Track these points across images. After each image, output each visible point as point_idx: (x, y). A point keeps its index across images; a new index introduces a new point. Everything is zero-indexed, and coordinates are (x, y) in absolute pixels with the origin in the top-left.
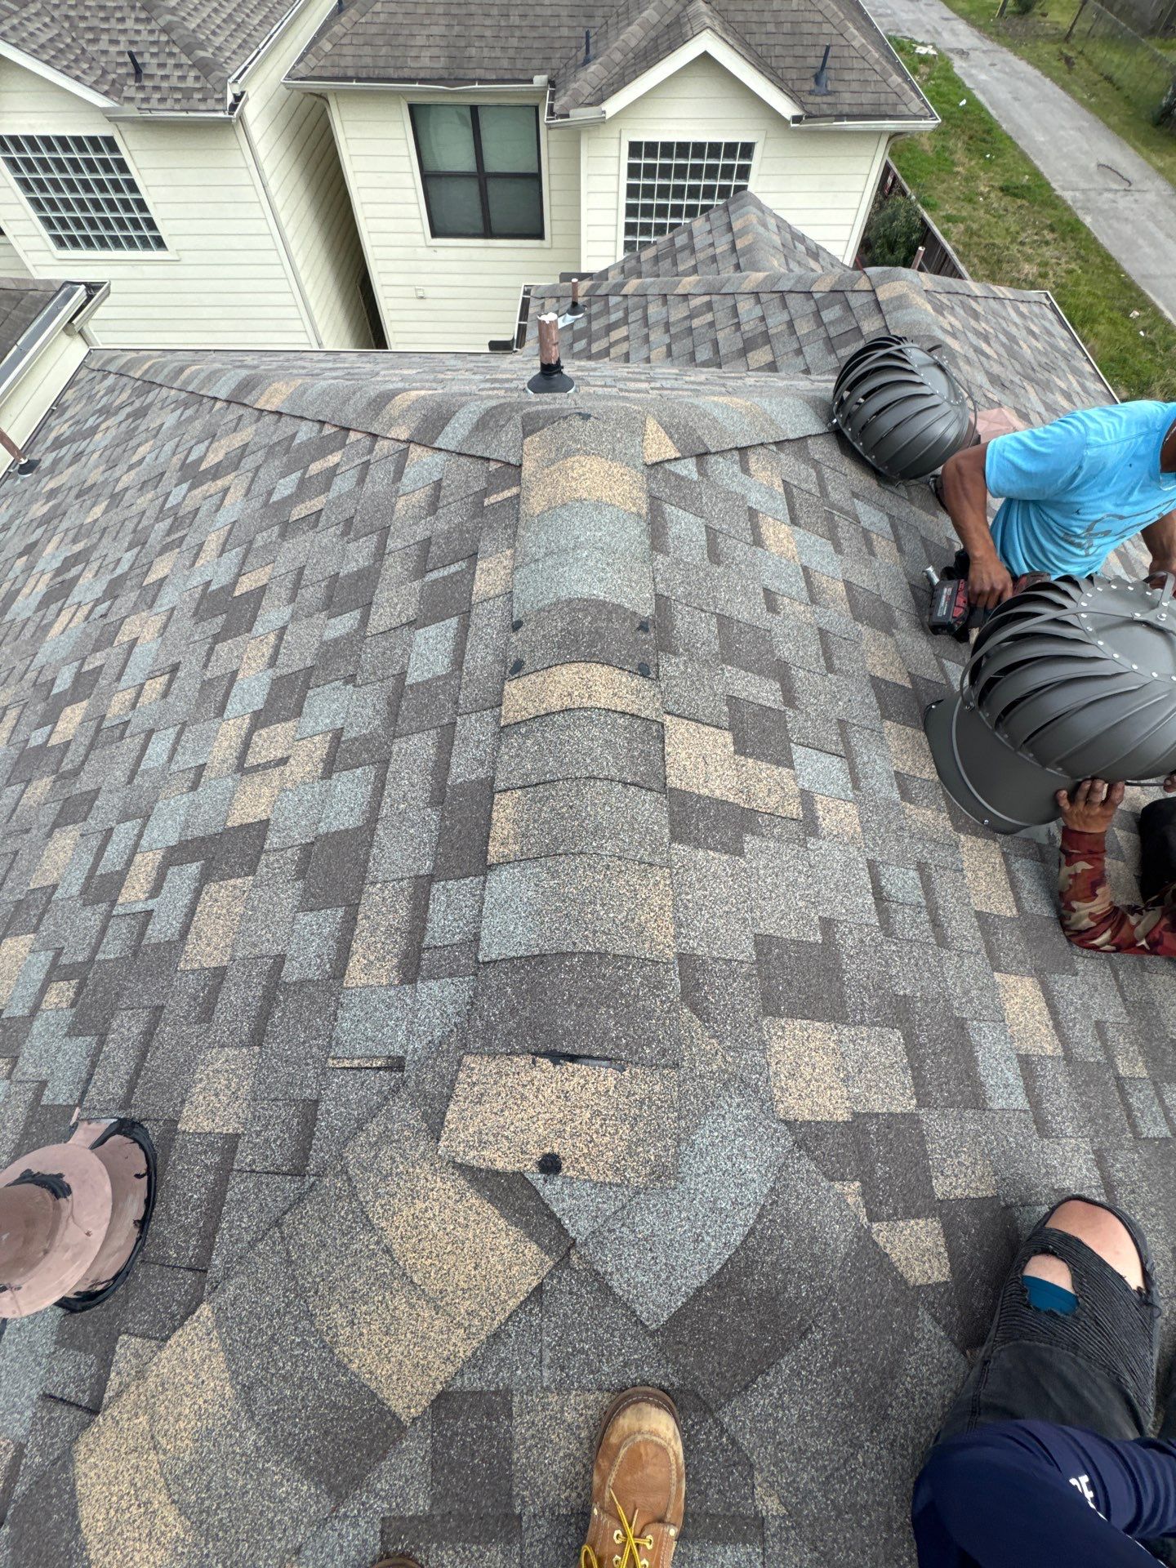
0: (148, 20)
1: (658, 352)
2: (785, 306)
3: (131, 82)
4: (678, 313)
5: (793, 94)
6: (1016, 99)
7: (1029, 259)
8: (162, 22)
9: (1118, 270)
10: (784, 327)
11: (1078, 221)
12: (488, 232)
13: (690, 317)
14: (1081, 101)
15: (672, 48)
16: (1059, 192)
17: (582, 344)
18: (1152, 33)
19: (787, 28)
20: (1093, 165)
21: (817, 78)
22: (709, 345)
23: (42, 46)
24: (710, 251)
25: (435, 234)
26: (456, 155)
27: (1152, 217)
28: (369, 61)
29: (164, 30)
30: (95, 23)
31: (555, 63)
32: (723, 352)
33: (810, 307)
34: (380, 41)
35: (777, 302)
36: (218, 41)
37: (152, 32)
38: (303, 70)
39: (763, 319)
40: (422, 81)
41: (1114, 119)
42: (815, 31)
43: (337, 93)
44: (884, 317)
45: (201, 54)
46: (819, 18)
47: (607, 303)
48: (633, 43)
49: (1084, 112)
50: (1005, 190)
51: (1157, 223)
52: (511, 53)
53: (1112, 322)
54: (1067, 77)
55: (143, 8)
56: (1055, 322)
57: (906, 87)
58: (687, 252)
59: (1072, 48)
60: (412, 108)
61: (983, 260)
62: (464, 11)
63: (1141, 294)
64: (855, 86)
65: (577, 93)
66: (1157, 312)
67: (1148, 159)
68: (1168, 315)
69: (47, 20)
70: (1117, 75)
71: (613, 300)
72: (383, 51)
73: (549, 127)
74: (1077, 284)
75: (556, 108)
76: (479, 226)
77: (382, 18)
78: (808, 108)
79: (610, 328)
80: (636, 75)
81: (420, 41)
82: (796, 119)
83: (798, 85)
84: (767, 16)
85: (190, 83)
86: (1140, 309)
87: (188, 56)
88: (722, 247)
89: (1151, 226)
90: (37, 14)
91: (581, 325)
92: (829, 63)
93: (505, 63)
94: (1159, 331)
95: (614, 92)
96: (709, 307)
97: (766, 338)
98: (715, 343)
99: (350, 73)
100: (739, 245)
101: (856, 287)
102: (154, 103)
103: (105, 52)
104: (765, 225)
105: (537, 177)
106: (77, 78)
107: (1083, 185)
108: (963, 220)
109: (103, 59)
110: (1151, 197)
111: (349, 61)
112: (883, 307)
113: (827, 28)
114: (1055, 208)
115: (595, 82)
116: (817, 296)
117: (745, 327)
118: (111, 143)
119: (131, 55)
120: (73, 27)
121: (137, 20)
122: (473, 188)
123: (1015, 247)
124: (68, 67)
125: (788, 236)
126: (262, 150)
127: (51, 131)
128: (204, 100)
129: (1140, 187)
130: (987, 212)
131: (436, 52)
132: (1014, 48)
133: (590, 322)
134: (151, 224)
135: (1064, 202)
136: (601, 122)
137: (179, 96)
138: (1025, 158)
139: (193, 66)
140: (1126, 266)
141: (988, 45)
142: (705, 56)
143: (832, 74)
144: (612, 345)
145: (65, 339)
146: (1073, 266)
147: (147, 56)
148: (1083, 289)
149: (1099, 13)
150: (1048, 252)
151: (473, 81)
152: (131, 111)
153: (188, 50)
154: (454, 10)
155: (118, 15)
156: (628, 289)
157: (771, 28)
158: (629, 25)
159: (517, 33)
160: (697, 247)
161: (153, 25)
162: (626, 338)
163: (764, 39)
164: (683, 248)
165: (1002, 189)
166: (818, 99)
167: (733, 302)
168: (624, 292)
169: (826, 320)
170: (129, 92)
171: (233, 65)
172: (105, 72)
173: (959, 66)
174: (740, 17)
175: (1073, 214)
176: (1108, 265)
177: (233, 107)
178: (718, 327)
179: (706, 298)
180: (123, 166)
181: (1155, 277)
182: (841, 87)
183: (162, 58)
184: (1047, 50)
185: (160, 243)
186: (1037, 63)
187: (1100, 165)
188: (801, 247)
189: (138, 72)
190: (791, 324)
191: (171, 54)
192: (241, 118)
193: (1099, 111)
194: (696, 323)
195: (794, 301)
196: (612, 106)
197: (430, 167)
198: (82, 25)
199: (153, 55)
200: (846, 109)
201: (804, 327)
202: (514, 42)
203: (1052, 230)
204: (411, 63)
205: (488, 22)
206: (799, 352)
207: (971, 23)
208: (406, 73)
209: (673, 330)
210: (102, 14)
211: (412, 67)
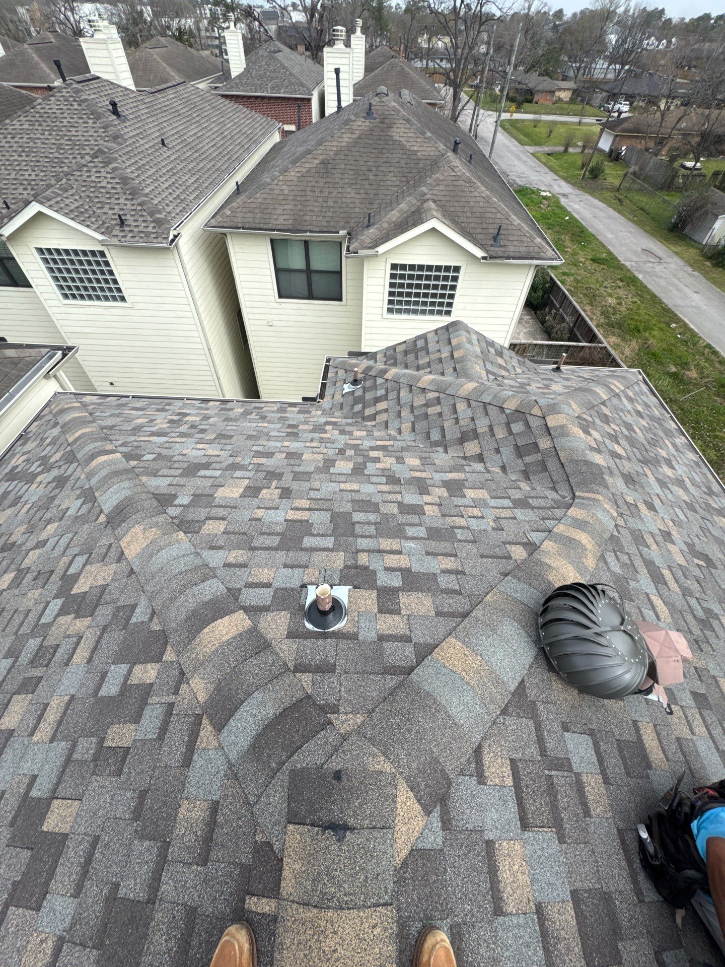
0: (132, 199)
1: (406, 427)
2: (487, 414)
3: (117, 228)
4: (419, 401)
5: (482, 246)
6: (595, 217)
7: (610, 295)
8: (139, 201)
9: (661, 302)
10: (486, 429)
11: (635, 277)
12: (311, 296)
13: (427, 405)
14: (629, 219)
15: (415, 225)
16: (623, 262)
17: (358, 408)
18: (662, 189)
19: (477, 215)
20: (639, 250)
21: (495, 239)
22: (438, 429)
23: (71, 211)
24: (437, 355)
25: (280, 296)
26: (296, 261)
27: (675, 276)
28: (251, 220)
29: (139, 204)
30: (103, 199)
31: (352, 224)
32: (448, 437)
33: (503, 419)
34: (257, 211)
35: (481, 409)
36: (168, 209)
37: (133, 205)
38: (213, 222)
39: (473, 419)
40: (278, 230)
41: (648, 228)
42: (493, 216)
43: (231, 233)
44: (552, 439)
45: (158, 216)
46: (495, 211)
47: (375, 382)
48: (394, 219)
49: (631, 224)
50: (594, 260)
51: (679, 279)
52: (328, 219)
53: (661, 329)
54: (620, 208)
55: (130, 194)
56: (648, 393)
57: (544, 243)
58: (424, 352)
59: (621, 194)
60: (272, 241)
61: (585, 295)
62: (303, 199)
63: (675, 315)
64: (516, 243)
65: (363, 242)
66: (685, 325)
67: (668, 247)
68: (692, 326)
69: (77, 197)
70: (646, 208)
71: (379, 381)
72: (258, 216)
73: (347, 257)
74: (639, 309)
75: (351, 248)
76: (306, 293)
77: (260, 200)
78: (491, 253)
79: (377, 400)
80: (396, 235)
81: (278, 212)
82: (484, 258)
83: (484, 242)
84: (466, 209)
85: (150, 229)
86: (676, 323)
87: (151, 217)
88: (445, 354)
89: (676, 281)
90: (72, 195)
91: (359, 393)
92: (501, 232)
93: (324, 224)
94: (688, 335)
95: (383, 243)
96: (438, 401)
97: (475, 435)
98: (443, 429)
99: (240, 225)
100: (456, 355)
101: (532, 412)
102: (128, 238)
103: (106, 213)
104: (470, 342)
105: (339, 273)
106: (88, 226)
107: (635, 259)
108: (572, 275)
109: (104, 216)
110: (673, 266)
111: (240, 219)
112: (552, 432)
113: (499, 215)
114: (622, 270)
115: (373, 236)
116: (507, 411)
117: (462, 423)
118: (102, 254)
119: (119, 216)
120: (91, 201)
121: (126, 199)
122: (304, 277)
123: (602, 289)
124: (84, 221)
125: (484, 345)
126: (186, 259)
127: (70, 247)
128: (156, 238)
129: (666, 260)
130: (585, 271)
131: (286, 217)
132: (591, 193)
133: (364, 393)
134: (119, 290)
135: (626, 267)
136: (376, 255)
137: (143, 235)
138: (603, 246)
139: (153, 221)
140: (664, 300)
141: (577, 192)
142: (434, 230)
143: (503, 237)
144: (377, 413)
145: (44, 381)
146: (635, 300)
147: (128, 217)
148: (642, 311)
149: (633, 180)
150: (621, 292)
151: (306, 231)
152: (115, 241)
153: (151, 214)
154: (298, 198)
155: (117, 196)
156: (388, 376)
157: (469, 214)
158: (392, 210)
159: (332, 210)
160: (430, 350)
161: (135, 202)
162: (386, 410)
163: (465, 220)
164: (422, 349)
165: (592, 260)
166: (496, 249)
167: (453, 402)
168: (386, 377)
169: (514, 432)
170: (115, 232)
171: (175, 220)
172: (104, 223)
173: (563, 201)
174: (452, 209)
175: (632, 273)
176: (655, 300)
177: (172, 241)
178: (445, 418)
179: (436, 394)
180: (107, 264)
181: (680, 306)
182: (508, 243)
183: (136, 217)
184: (608, 195)
185: (123, 299)
186: (604, 200)
187: (643, 250)
188: (492, 350)
189: (122, 223)
190: (491, 428)
191: (142, 216)
192: (176, 246)
193: (640, 224)
194: (431, 411)
195: (492, 411)
196: (381, 249)
197: (281, 265)
198: (96, 200)
199: (132, 215)
200: (512, 254)
201: (500, 433)
202: (330, 214)
203: (622, 280)
204: (272, 221)
205: (316, 204)
206: (498, 451)
207: (567, 181)
208: (270, 226)
209: (416, 413)
210: (108, 196)
211: (273, 223)
